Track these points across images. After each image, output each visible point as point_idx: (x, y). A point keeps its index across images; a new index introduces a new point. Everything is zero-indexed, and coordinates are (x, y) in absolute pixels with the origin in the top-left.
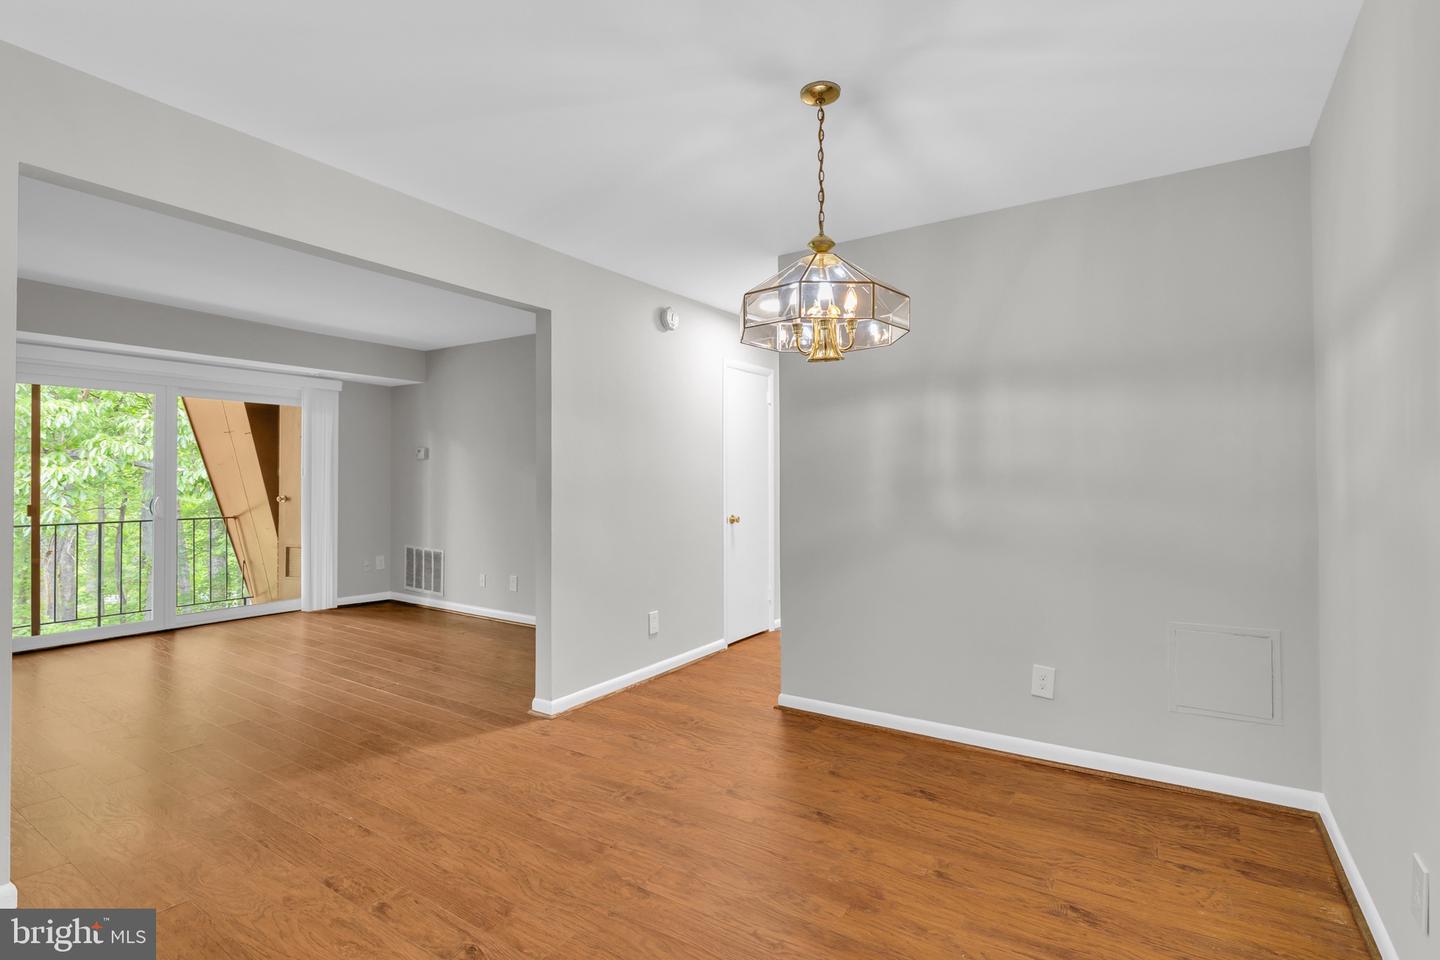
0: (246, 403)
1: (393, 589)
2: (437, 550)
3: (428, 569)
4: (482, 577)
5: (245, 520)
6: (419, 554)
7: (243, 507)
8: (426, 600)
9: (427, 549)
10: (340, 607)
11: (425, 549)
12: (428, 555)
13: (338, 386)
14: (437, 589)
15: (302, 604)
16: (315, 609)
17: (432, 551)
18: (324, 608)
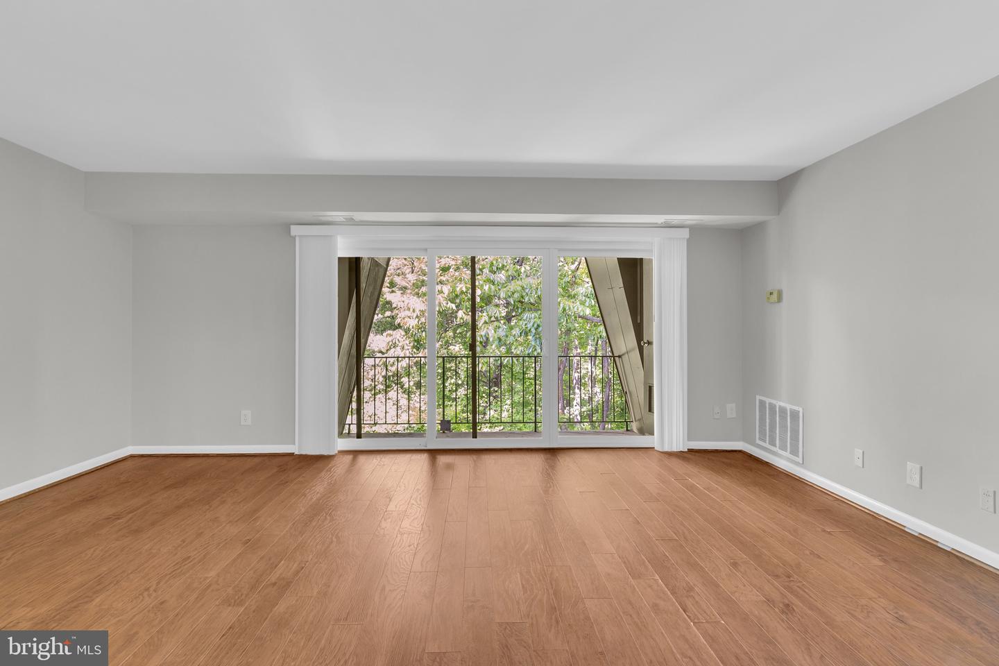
0: (618, 258)
1: (745, 440)
2: (796, 408)
3: (784, 427)
4: (858, 452)
5: (625, 358)
6: (772, 407)
7: (623, 350)
8: (782, 461)
9: (783, 404)
10: (690, 451)
11: (779, 404)
12: (783, 410)
13: (685, 233)
14: (794, 452)
15: (653, 441)
16: (666, 449)
17: (789, 407)
18: (675, 449)
